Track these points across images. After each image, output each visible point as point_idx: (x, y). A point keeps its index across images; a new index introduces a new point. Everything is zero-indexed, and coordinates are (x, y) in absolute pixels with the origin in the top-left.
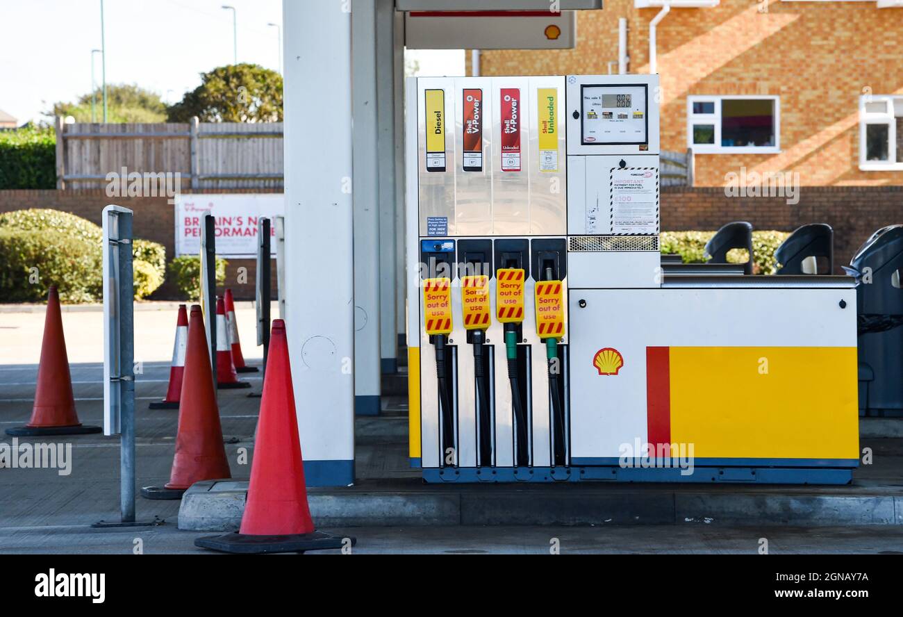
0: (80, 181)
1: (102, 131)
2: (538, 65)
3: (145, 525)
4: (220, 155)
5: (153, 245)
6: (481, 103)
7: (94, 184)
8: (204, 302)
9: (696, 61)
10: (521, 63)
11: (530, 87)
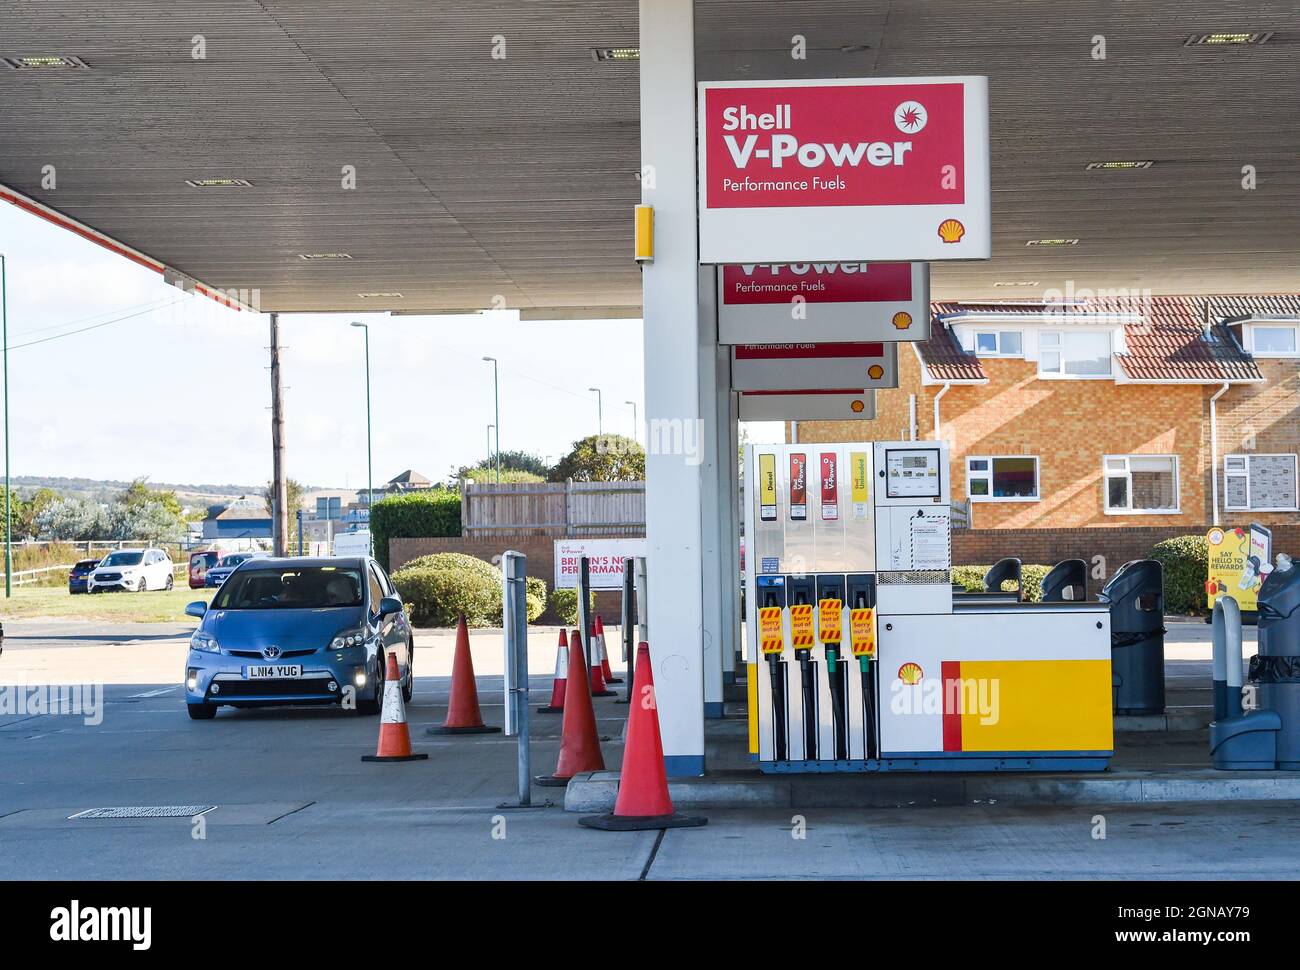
0: (480, 530)
1: (497, 490)
2: (844, 432)
3: (539, 807)
4: (589, 509)
5: (537, 580)
6: (805, 465)
7: (491, 533)
8: (580, 626)
9: (971, 429)
10: (831, 430)
11: (844, 451)
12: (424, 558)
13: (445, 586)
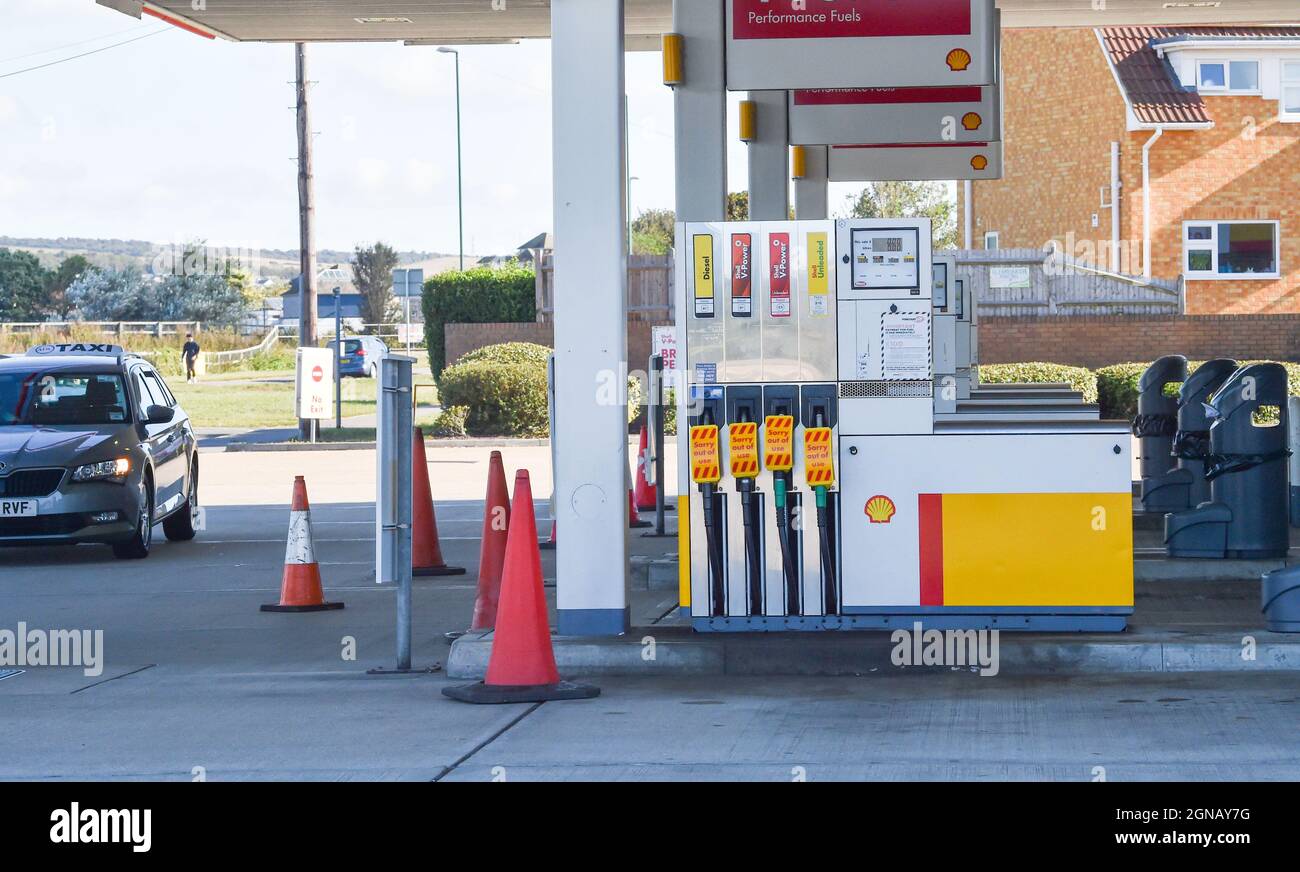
3: (420, 672)
6: (750, 248)
11: (799, 231)
12: (487, 349)
13: (510, 384)
